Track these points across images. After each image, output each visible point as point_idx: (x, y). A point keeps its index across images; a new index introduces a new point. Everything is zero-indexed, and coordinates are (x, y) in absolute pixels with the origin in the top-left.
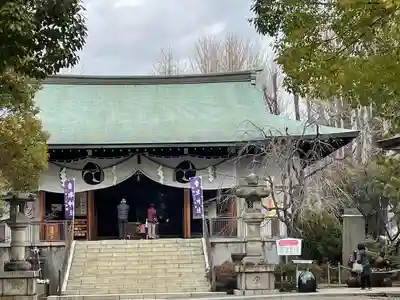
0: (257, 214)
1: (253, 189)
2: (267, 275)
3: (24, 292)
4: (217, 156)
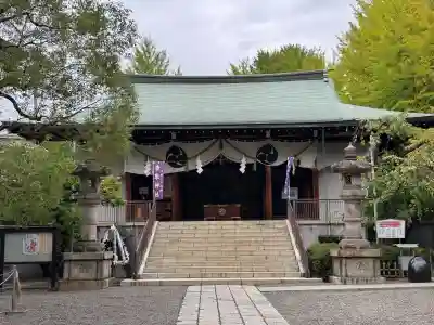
0: (356, 191)
1: (353, 162)
2: (372, 260)
3: (94, 277)
4: (298, 140)
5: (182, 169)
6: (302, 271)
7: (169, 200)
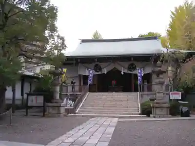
0: (161, 80)
1: (159, 68)
2: (166, 108)
4: (143, 61)
5: (100, 73)
6: (140, 112)
7: (95, 85)
